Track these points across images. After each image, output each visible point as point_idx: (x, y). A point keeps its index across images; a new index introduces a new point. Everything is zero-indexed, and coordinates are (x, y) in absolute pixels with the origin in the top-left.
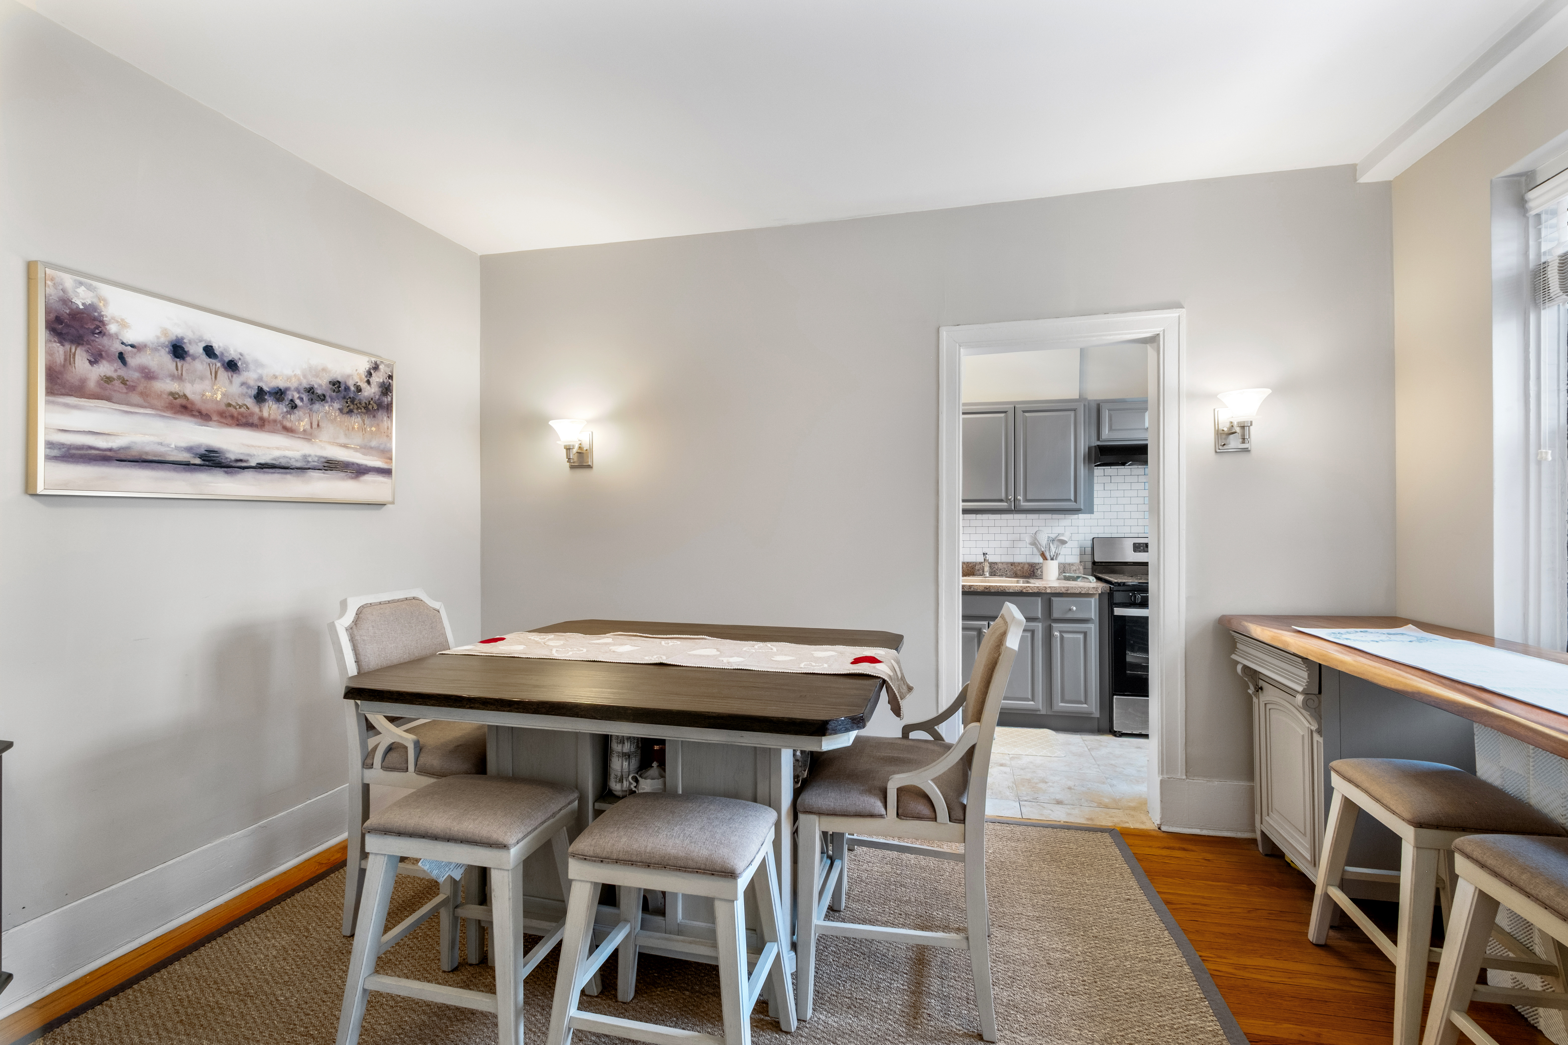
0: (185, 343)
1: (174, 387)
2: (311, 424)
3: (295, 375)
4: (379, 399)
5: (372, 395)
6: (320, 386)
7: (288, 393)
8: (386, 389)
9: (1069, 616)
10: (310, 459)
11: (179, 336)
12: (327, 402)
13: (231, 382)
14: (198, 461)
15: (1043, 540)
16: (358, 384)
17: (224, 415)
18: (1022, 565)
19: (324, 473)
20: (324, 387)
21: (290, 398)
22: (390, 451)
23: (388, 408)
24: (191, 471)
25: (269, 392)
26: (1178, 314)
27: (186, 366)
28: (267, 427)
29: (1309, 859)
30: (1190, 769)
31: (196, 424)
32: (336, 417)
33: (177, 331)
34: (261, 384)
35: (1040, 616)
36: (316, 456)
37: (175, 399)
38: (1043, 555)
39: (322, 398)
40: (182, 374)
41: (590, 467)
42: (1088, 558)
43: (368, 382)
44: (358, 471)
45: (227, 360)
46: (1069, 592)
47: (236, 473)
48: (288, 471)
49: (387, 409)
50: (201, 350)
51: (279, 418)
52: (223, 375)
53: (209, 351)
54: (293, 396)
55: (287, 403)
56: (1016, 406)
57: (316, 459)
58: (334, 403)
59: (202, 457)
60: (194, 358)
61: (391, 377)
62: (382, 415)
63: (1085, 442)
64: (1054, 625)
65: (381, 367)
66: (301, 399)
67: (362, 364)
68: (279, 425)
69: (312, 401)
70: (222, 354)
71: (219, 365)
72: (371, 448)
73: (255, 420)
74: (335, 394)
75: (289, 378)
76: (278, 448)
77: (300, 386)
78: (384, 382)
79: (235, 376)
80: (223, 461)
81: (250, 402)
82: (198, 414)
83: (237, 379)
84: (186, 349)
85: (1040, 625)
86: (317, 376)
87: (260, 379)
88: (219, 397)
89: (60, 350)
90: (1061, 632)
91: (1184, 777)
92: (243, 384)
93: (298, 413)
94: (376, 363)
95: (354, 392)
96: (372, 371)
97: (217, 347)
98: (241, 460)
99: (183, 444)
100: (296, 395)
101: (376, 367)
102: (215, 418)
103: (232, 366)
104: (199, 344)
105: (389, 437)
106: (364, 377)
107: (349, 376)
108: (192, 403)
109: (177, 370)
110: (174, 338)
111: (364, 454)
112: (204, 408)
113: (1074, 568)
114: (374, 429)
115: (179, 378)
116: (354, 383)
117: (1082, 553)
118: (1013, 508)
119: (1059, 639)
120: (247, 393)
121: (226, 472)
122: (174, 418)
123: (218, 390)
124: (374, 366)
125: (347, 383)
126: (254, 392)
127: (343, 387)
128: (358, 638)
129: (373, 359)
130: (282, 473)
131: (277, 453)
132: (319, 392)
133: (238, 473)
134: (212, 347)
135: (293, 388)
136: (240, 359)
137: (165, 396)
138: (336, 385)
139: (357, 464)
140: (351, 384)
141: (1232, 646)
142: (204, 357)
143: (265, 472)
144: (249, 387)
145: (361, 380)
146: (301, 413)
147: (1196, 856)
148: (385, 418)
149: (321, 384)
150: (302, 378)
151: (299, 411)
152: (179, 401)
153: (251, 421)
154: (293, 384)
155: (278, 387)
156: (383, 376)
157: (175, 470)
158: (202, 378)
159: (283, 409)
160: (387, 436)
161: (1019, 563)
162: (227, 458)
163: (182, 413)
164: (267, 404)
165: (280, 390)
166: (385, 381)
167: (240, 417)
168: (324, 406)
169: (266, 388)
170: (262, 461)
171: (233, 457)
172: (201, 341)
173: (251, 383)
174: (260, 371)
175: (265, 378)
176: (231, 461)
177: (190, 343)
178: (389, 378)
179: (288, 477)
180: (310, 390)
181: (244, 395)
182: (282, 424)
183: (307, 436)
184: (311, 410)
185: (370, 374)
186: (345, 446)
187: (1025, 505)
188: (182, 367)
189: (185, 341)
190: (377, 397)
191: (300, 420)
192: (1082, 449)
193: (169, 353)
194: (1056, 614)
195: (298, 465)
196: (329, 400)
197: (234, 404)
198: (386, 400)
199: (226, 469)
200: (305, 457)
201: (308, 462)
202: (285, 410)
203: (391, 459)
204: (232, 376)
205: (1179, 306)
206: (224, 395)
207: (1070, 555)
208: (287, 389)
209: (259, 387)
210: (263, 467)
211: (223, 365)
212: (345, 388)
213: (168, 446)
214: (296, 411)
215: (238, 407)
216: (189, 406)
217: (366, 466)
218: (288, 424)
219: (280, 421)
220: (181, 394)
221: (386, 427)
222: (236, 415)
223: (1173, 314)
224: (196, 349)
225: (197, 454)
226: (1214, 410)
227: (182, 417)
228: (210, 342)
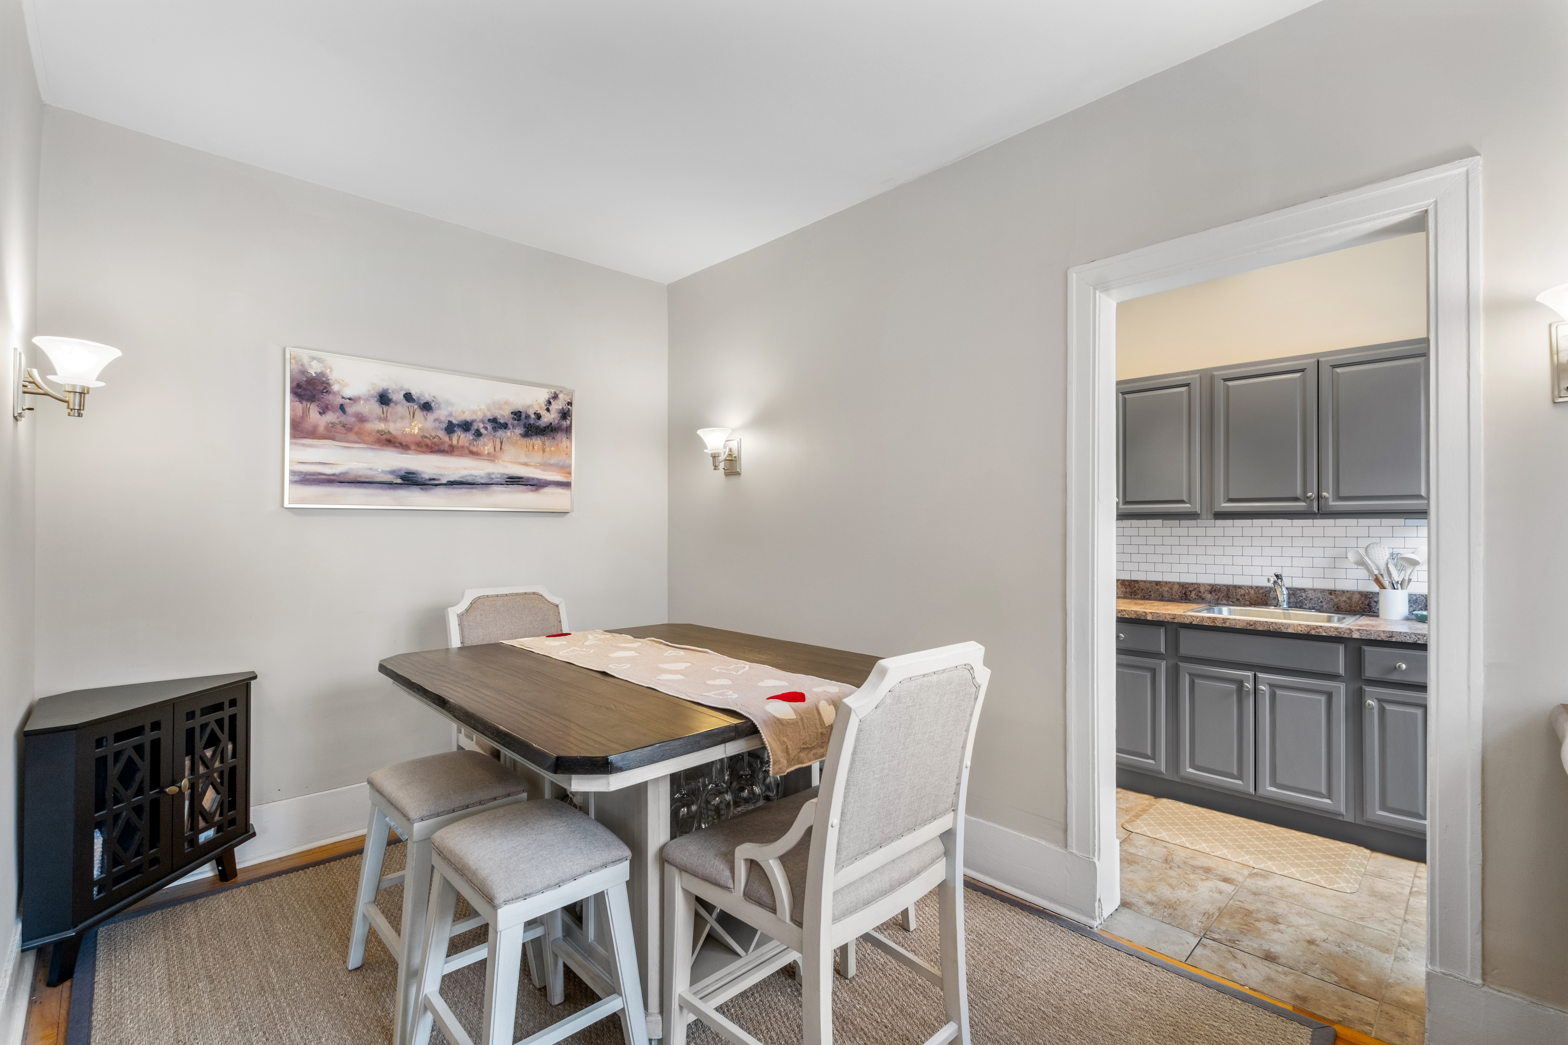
0: (389, 393)
1: (382, 426)
2: (495, 448)
3: (480, 410)
4: (558, 423)
5: (551, 421)
6: (503, 416)
7: (474, 424)
8: (565, 415)
9: (1395, 677)
10: (493, 476)
11: (385, 388)
12: (509, 429)
13: (426, 419)
14: (399, 481)
15: (1382, 557)
16: (538, 412)
17: (420, 445)
18: (1348, 595)
19: (506, 487)
20: (506, 417)
21: (476, 428)
22: (570, 466)
23: (568, 430)
24: (394, 488)
25: (458, 425)
27: (389, 410)
28: (456, 452)
30: (1491, 975)
31: (398, 453)
32: (517, 440)
33: (383, 384)
34: (450, 419)
35: (1341, 672)
36: (499, 474)
37: (382, 435)
38: (1377, 581)
39: (505, 426)
40: (387, 417)
41: (740, 474)
43: (548, 410)
45: (422, 402)
46: (1394, 640)
47: (430, 489)
48: (474, 486)
49: (566, 431)
50: (402, 397)
51: (467, 444)
52: (419, 414)
53: (408, 397)
54: (479, 426)
55: (473, 432)
56: (1321, 359)
57: (499, 476)
58: (515, 429)
59: (402, 478)
60: (396, 403)
61: (570, 404)
62: (560, 436)
64: (1368, 689)
65: (560, 396)
66: (486, 428)
67: (543, 395)
68: (466, 450)
69: (495, 429)
70: (419, 398)
71: (416, 407)
72: (551, 465)
73: (446, 447)
74: (516, 422)
75: (475, 412)
76: (465, 469)
77: (485, 418)
78: (563, 408)
79: (429, 414)
80: (419, 480)
81: (442, 434)
82: (399, 445)
83: (431, 417)
84: (390, 398)
85: (1342, 686)
86: (500, 408)
87: (451, 415)
88: (416, 431)
89: (299, 406)
90: (1380, 701)
92: (436, 420)
93: (482, 440)
94: (555, 393)
95: (534, 419)
96: (552, 400)
97: (414, 393)
98: (434, 479)
99: (388, 469)
100: (481, 425)
101: (556, 397)
102: (413, 447)
103: (427, 407)
104: (400, 392)
105: (569, 455)
106: (543, 406)
107: (529, 406)
108: (395, 437)
109: (383, 413)
110: (381, 390)
111: (544, 470)
112: (404, 440)
114: (553, 449)
115: (385, 419)
116: (534, 412)
118: (1318, 509)
119: (1376, 712)
120: (439, 427)
121: (422, 489)
122: (380, 449)
123: (415, 426)
124: (553, 395)
125: (528, 413)
126: (445, 426)
127: (523, 416)
128: (465, 623)
129: (553, 391)
130: (468, 488)
131: (464, 473)
132: (502, 421)
133: (432, 489)
134: (410, 393)
135: (478, 420)
136: (433, 401)
137: (374, 434)
138: (517, 415)
139: (537, 479)
140: (531, 413)
142: (404, 402)
143: (454, 488)
144: (441, 422)
145: (541, 408)
146: (485, 440)
148: (564, 439)
149: (504, 414)
150: (486, 411)
151: (483, 438)
152: (384, 437)
153: (442, 448)
154: (479, 416)
155: (465, 420)
156: (562, 403)
157: (381, 488)
158: (402, 418)
159: (469, 437)
160: (567, 454)
161: (1343, 592)
162: (422, 478)
163: (387, 445)
164: (456, 435)
165: (468, 422)
166: (565, 407)
167: (433, 446)
168: (506, 433)
169: (455, 422)
170: (452, 479)
171: (427, 477)
172: (401, 390)
173: (443, 418)
174: (450, 409)
175: (454, 414)
176: (426, 480)
177: (393, 393)
178: (568, 405)
179: (474, 491)
180: (494, 421)
181: (436, 429)
182: (468, 449)
183: (491, 458)
184: (494, 436)
185: (549, 403)
186: (526, 464)
187: (1337, 504)
188: (387, 411)
189: (389, 391)
190: (556, 422)
191: (484, 445)
193: (377, 401)
194: (1371, 673)
195: (483, 481)
196: (511, 427)
197: (428, 436)
198: (565, 424)
199: (421, 486)
200: (489, 474)
201: (492, 478)
202: (471, 438)
203: (570, 473)
204: (427, 415)
206: (420, 429)
208: (473, 421)
209: (449, 421)
210: (452, 484)
211: (419, 406)
212: (526, 417)
213: (376, 470)
214: (481, 438)
215: (431, 438)
216: (392, 439)
217: (546, 480)
218: (474, 449)
219: (467, 447)
220: (386, 431)
221: (565, 446)
222: (430, 444)
224: (398, 397)
225: (399, 476)
226: (1551, 327)
227: (388, 448)
228: (409, 390)
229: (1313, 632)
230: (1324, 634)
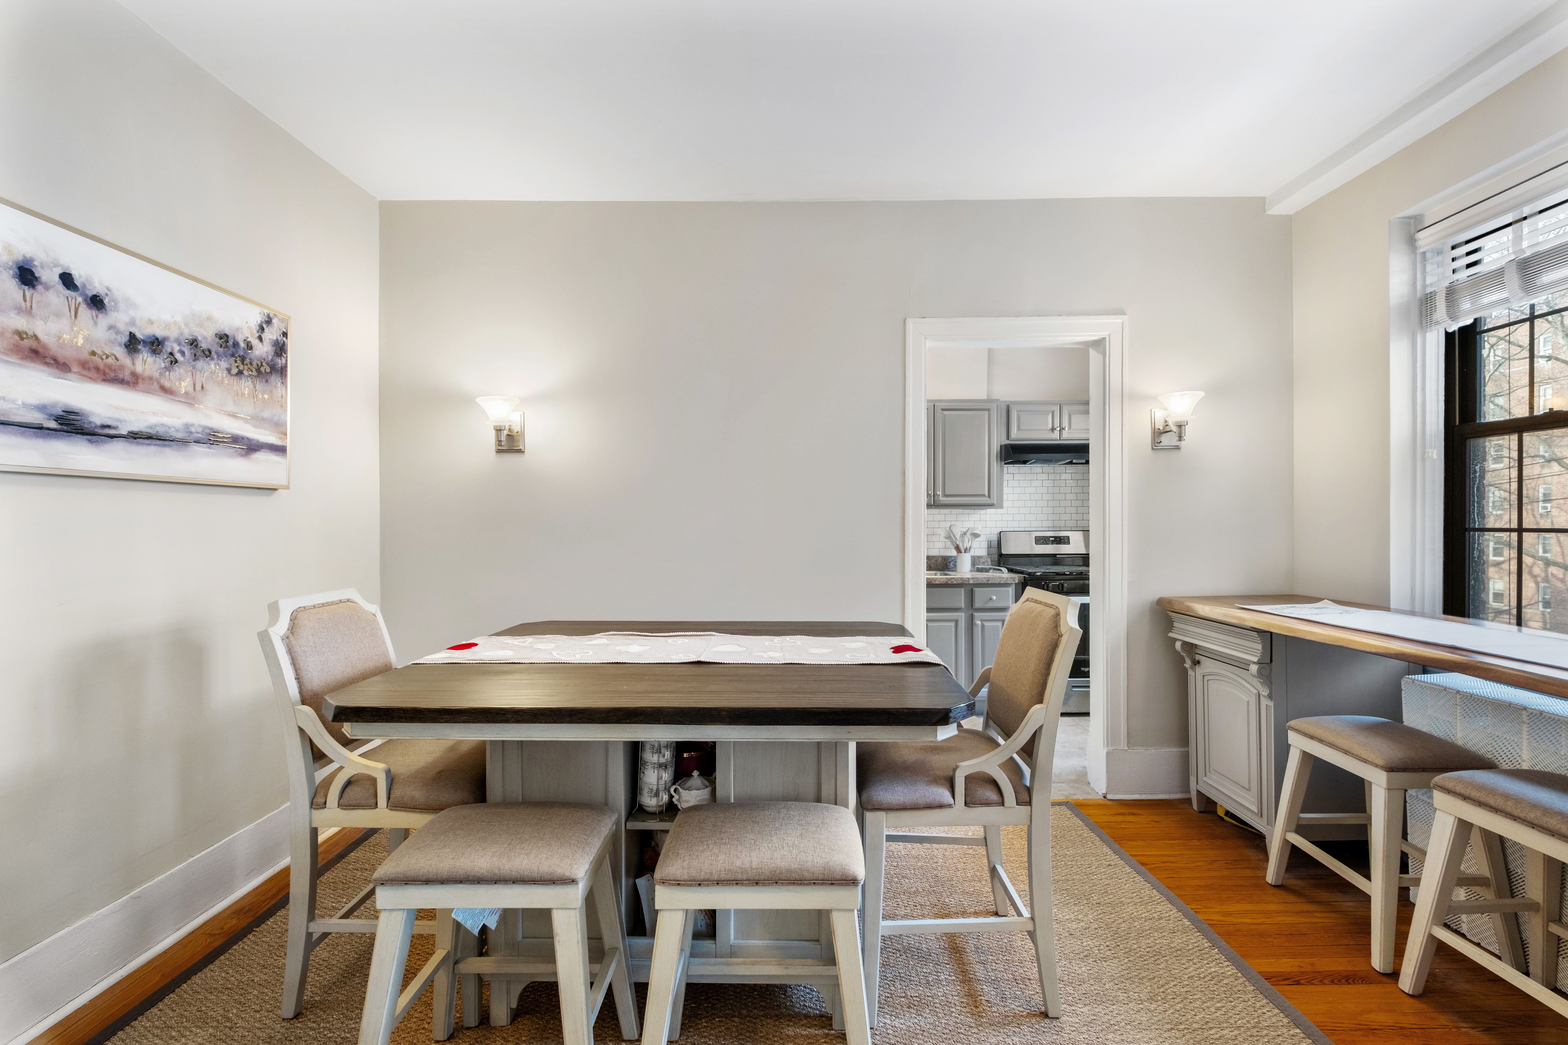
0: (35, 266)
1: (21, 323)
2: (194, 385)
3: (175, 322)
4: (272, 360)
5: (264, 355)
6: (205, 338)
7: (166, 343)
8: (280, 349)
9: (990, 605)
10: (193, 430)
11: (28, 256)
12: (213, 359)
13: (96, 323)
14: (53, 424)
15: (958, 532)
16: (249, 340)
17: (87, 366)
18: (935, 559)
19: (209, 448)
20: (209, 340)
21: (169, 350)
22: (285, 424)
23: (282, 372)
24: (45, 437)
25: (144, 342)
26: (1122, 321)
27: (37, 296)
28: (141, 385)
29: (1256, 811)
30: (1131, 740)
31: (50, 375)
32: (223, 378)
33: (25, 249)
34: (133, 330)
35: (963, 606)
36: (200, 426)
37: (22, 339)
38: (958, 549)
39: (208, 354)
40: (31, 307)
41: (520, 451)
42: (995, 551)
43: (260, 338)
44: (251, 447)
45: (90, 294)
46: (990, 582)
47: (103, 442)
48: (166, 443)
49: (282, 373)
50: (57, 278)
51: (156, 375)
52: (86, 313)
53: (67, 280)
54: (173, 349)
55: (165, 357)
56: (936, 404)
57: (200, 430)
58: (221, 360)
59: (58, 419)
60: (47, 288)
61: (285, 334)
62: (275, 379)
63: (998, 440)
64: (976, 614)
65: (274, 321)
66: (183, 353)
67: (255, 318)
68: (155, 384)
69: (196, 358)
70: (84, 285)
71: (80, 299)
72: (264, 419)
73: (126, 375)
74: (221, 350)
75: (167, 326)
76: (154, 413)
77: (181, 337)
78: (277, 339)
79: (100, 316)
80: (86, 426)
81: (120, 352)
82: (52, 362)
83: (104, 321)
84: (37, 275)
85: (963, 614)
86: (201, 325)
87: (133, 323)
88: (80, 342)
90: (981, 621)
91: (1126, 748)
92: (111, 327)
93: (178, 371)
94: (269, 316)
95: (244, 349)
96: (264, 326)
97: (77, 277)
98: (109, 427)
99: (34, 401)
100: (177, 348)
101: (269, 321)
102: (75, 369)
103: (96, 302)
104: (54, 269)
105: (283, 407)
106: (255, 332)
107: (238, 329)
108: (45, 347)
109: (25, 300)
110: (21, 258)
111: (255, 426)
112: (61, 354)
113: (983, 560)
114: (266, 396)
115: (28, 312)
116: (244, 338)
117: (990, 546)
118: (933, 503)
119: (980, 628)
120: (116, 339)
121: (90, 441)
122: (20, 365)
123: (79, 333)
124: (267, 319)
125: (236, 338)
126: (125, 339)
127: (231, 343)
128: (297, 649)
129: (266, 311)
130: (159, 445)
131: (153, 420)
132: (204, 345)
133: (105, 442)
134: (70, 275)
135: (172, 339)
136: (107, 295)
137: (8, 335)
138: (223, 338)
139: (248, 438)
140: (240, 339)
141: (1169, 624)
142: (61, 287)
143: (138, 444)
144: (118, 332)
145: (252, 335)
146: (182, 371)
147: (1143, 820)
148: (279, 384)
149: (207, 336)
150: (183, 326)
151: (179, 368)
152: (26, 343)
153: (121, 376)
154: (172, 334)
155: (154, 336)
156: (276, 332)
157: (22, 434)
158: (58, 315)
159: (160, 364)
160: (282, 406)
161: (933, 557)
162: (90, 422)
163: (32, 360)
164: (141, 356)
165: (157, 339)
166: (279, 339)
167: (107, 370)
168: (209, 364)
169: (139, 335)
170: (135, 429)
171: (98, 421)
172: (56, 266)
173: (121, 327)
174: (132, 313)
175: (138, 323)
176: (96, 427)
177: (42, 268)
178: (283, 336)
179: (167, 450)
180: (193, 343)
181: (112, 342)
182: (159, 383)
183: (190, 400)
184: (194, 367)
185: (262, 329)
186: (233, 416)
187: (943, 500)
188: (32, 297)
189: (35, 263)
190: (270, 357)
191: (181, 379)
192: (995, 449)
193: (14, 277)
194: (977, 604)
195: (179, 435)
196: (215, 357)
197: (99, 352)
198: (280, 362)
199: (89, 437)
200: (187, 426)
201: (191, 432)
202: (163, 365)
203: (286, 435)
204: (97, 317)
205: (1122, 313)
206: (87, 339)
207: (980, 548)
208: (165, 339)
209: (131, 333)
210: (134, 437)
211: (85, 300)
212: (234, 344)
213: (13, 401)
214: (176, 366)
215: (104, 357)
216: (41, 350)
217: (258, 441)
218: (167, 384)
219: (157, 379)
220: (30, 333)
221: (280, 395)
222: (101, 366)
223: (1117, 320)
224: (49, 275)
225: (51, 415)
226: (1151, 410)
227: (32, 365)
228: (68, 268)
229: (949, 582)
230: (955, 583)
